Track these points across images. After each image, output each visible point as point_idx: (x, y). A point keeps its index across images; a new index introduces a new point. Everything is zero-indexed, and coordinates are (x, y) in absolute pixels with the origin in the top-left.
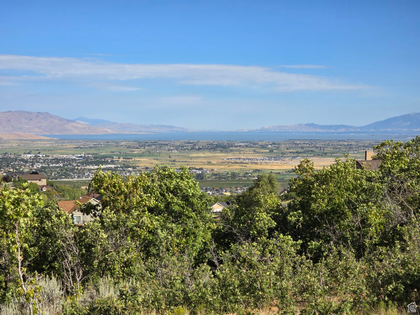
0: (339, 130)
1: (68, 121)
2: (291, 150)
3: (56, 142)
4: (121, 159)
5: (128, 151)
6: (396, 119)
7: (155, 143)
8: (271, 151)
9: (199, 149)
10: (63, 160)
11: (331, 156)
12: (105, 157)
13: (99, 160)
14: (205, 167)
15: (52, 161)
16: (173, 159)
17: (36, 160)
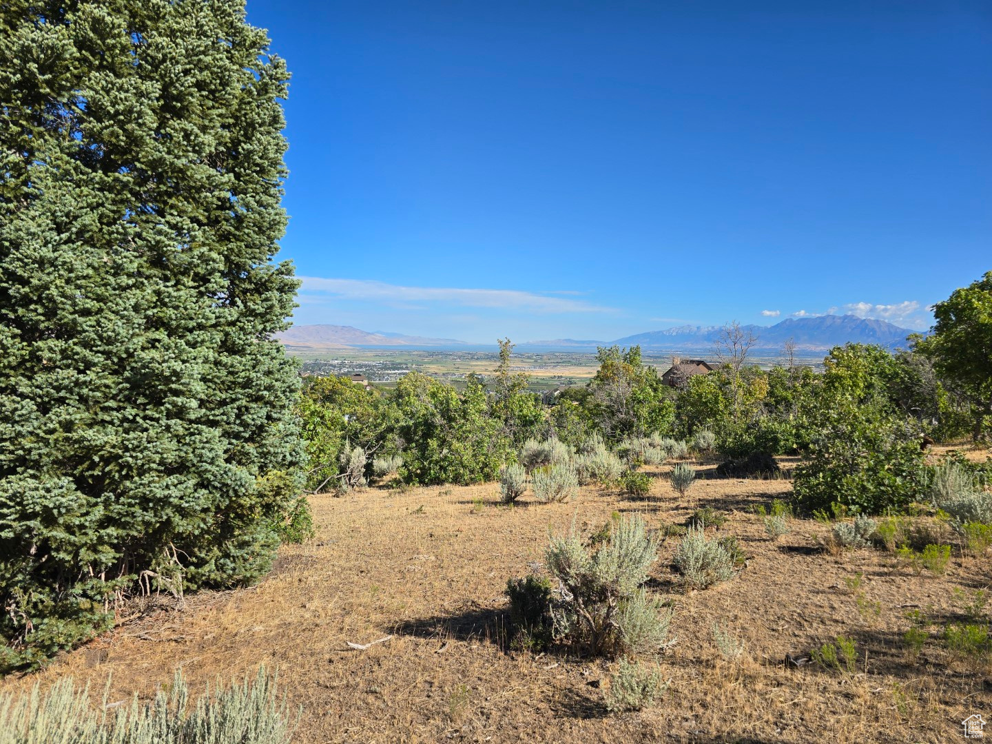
1: (368, 333)
2: (552, 361)
3: (359, 351)
4: (414, 366)
5: (419, 359)
6: (638, 336)
7: (441, 353)
8: (536, 361)
9: (478, 359)
10: (366, 366)
11: (585, 366)
12: (400, 364)
13: (395, 367)
15: (356, 366)
16: (457, 366)
17: (342, 365)
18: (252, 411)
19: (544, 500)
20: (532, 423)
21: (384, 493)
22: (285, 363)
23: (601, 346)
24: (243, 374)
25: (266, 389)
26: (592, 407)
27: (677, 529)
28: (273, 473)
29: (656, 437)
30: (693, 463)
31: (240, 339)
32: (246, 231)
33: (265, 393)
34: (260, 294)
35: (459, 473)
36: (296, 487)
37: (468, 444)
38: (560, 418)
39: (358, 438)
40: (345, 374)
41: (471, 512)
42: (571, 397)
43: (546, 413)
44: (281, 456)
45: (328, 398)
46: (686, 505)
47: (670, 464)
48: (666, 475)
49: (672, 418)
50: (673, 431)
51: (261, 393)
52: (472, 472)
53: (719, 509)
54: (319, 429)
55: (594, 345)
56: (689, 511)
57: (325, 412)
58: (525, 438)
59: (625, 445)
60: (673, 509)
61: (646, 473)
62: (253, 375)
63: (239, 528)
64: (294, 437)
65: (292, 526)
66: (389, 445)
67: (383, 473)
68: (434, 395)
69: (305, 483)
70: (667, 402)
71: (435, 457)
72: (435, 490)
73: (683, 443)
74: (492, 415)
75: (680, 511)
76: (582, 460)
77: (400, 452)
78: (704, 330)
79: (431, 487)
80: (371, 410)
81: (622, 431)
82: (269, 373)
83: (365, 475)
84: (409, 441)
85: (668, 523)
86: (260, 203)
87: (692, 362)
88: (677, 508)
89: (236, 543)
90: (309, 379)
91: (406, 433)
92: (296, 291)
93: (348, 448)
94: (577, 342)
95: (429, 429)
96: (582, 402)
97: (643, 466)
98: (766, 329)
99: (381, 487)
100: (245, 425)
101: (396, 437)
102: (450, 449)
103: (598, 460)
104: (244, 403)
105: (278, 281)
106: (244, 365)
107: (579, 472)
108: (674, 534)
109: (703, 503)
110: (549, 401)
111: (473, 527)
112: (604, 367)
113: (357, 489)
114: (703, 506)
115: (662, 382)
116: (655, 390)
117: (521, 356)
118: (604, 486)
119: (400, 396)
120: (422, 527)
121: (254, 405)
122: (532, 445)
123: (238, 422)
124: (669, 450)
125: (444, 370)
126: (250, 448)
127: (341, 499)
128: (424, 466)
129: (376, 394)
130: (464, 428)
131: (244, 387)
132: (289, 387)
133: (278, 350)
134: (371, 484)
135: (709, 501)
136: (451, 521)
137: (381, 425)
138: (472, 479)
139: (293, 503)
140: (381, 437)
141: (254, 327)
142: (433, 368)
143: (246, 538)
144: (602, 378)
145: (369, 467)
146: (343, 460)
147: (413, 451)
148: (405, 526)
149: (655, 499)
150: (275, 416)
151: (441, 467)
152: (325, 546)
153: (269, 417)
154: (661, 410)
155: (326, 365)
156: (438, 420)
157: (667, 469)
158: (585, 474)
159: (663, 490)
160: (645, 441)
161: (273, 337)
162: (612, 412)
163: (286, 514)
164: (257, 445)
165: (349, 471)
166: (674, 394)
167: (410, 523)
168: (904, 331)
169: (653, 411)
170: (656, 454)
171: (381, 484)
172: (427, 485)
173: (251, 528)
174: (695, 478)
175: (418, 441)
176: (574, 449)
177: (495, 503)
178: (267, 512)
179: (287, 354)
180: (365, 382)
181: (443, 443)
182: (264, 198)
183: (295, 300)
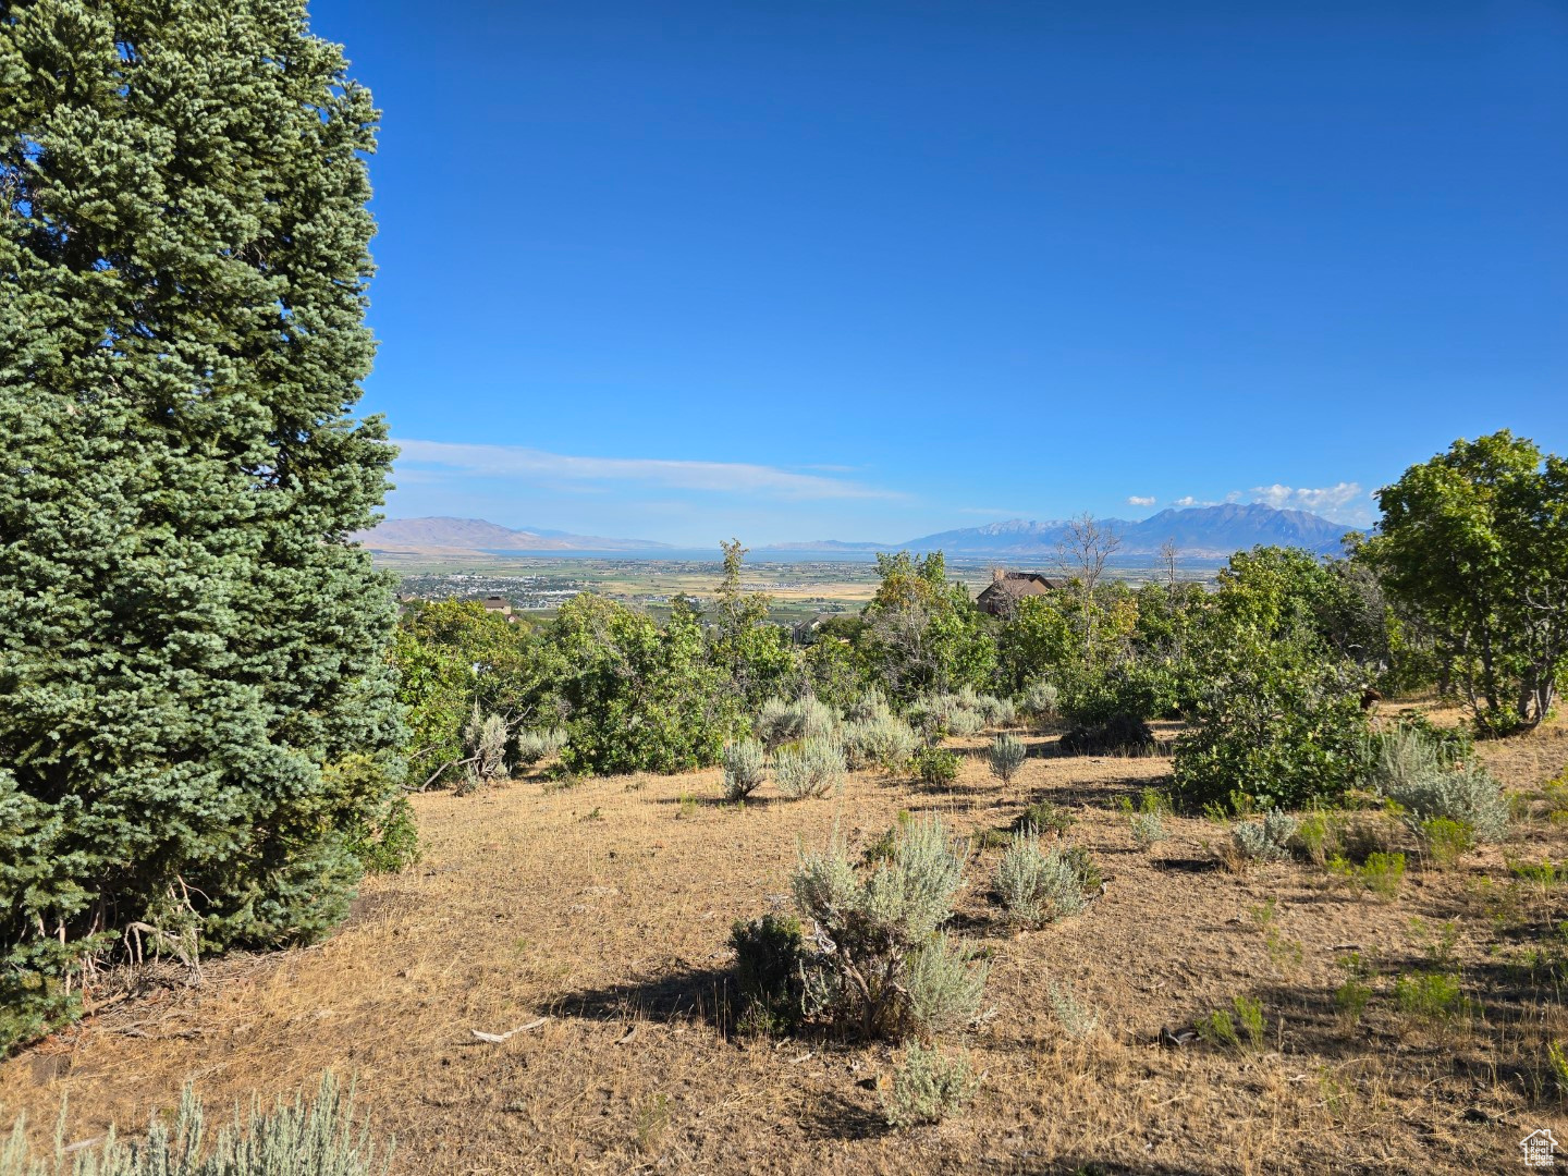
0: (868, 550)
1: (512, 531)
2: (808, 574)
3: (496, 559)
4: (587, 584)
5: (595, 573)
6: (939, 536)
7: (630, 563)
8: (782, 575)
9: (690, 572)
10: (508, 584)
11: (859, 582)
12: (565, 580)
13: (556, 584)
14: (700, 595)
15: (491, 585)
16: (657, 583)
17: (469, 583)
18: (317, 659)
19: (793, 795)
20: (775, 673)
21: (537, 788)
22: (371, 580)
23: (882, 551)
24: (300, 598)
25: (339, 622)
26: (868, 646)
27: (999, 837)
28: (352, 759)
29: (968, 694)
30: (1023, 733)
31: (295, 541)
32: (308, 366)
33: (339, 629)
34: (330, 468)
35: (659, 756)
36: (389, 780)
37: (674, 709)
38: (820, 666)
39: (495, 700)
40: (474, 597)
41: (677, 817)
42: (837, 631)
43: (797, 656)
44: (365, 731)
45: (447, 635)
46: (1012, 798)
47: (989, 734)
48: (983, 753)
49: (992, 663)
50: (994, 683)
51: (330, 628)
52: (679, 752)
53: (1062, 803)
54: (428, 687)
55: (873, 549)
56: (1018, 808)
57: (438, 660)
58: (765, 697)
59: (920, 706)
60: (993, 806)
61: (952, 750)
62: (317, 598)
63: (295, 849)
64: (386, 700)
65: (383, 844)
66: (544, 710)
67: (535, 757)
68: (618, 629)
69: (404, 774)
70: (985, 638)
71: (618, 731)
72: (621, 781)
73: (1009, 703)
74: (712, 659)
75: (1004, 809)
76: (852, 730)
77: (563, 721)
78: (1041, 527)
79: (613, 778)
80: (515, 655)
81: (915, 684)
82: (344, 596)
83: (506, 760)
84: (577, 703)
85: (985, 827)
86: (330, 321)
87: (1022, 576)
88: (999, 804)
89: (288, 875)
90: (416, 605)
91: (573, 691)
92: (391, 464)
93: (477, 717)
94: (846, 545)
95: (609, 685)
96: (854, 639)
97: (947, 738)
98: (1135, 525)
99: (531, 779)
100: (303, 681)
101: (557, 698)
102: (645, 718)
103: (878, 731)
104: (302, 645)
105: (360, 449)
106: (303, 583)
107: (848, 750)
108: (993, 845)
109: (1039, 796)
110: (802, 638)
111: (679, 840)
112: (886, 584)
113: (493, 783)
114: (1038, 800)
115: (978, 608)
116: (966, 620)
117: (756, 567)
118: (887, 770)
119: (563, 632)
120: (600, 841)
121: (319, 649)
122: (775, 707)
123: (293, 677)
124: (988, 712)
125: (635, 590)
126: (314, 719)
127: (466, 800)
128: (602, 744)
129: (525, 629)
130: (667, 682)
131: (302, 620)
132: (379, 620)
133: (360, 559)
134: (515, 774)
135: (1047, 792)
136: (646, 832)
137: (532, 678)
138: (679, 764)
139: (385, 806)
140: (533, 699)
141: (318, 522)
142: (618, 587)
143: (307, 866)
144: (886, 602)
145: (512, 748)
146: (470, 735)
147: (585, 720)
148: (570, 842)
149: (966, 790)
150: (354, 666)
151: (630, 746)
152: (439, 876)
153: (344, 669)
154: (975, 650)
155: (442, 582)
156: (626, 671)
157: (984, 742)
158: (857, 752)
159: (977, 776)
160: (948, 699)
161: (352, 537)
162: (900, 654)
163: (373, 825)
164: (325, 713)
165: (478, 753)
166: (995, 625)
167: (578, 836)
168: (1339, 528)
169: (964, 652)
170: (968, 720)
171: (532, 773)
172: (607, 774)
173: (315, 849)
174: (1027, 756)
175: (592, 703)
176: (841, 714)
177: (716, 802)
178: (342, 822)
179: (375, 566)
180: (507, 610)
181: (633, 706)
182: (337, 313)
183: (388, 478)
